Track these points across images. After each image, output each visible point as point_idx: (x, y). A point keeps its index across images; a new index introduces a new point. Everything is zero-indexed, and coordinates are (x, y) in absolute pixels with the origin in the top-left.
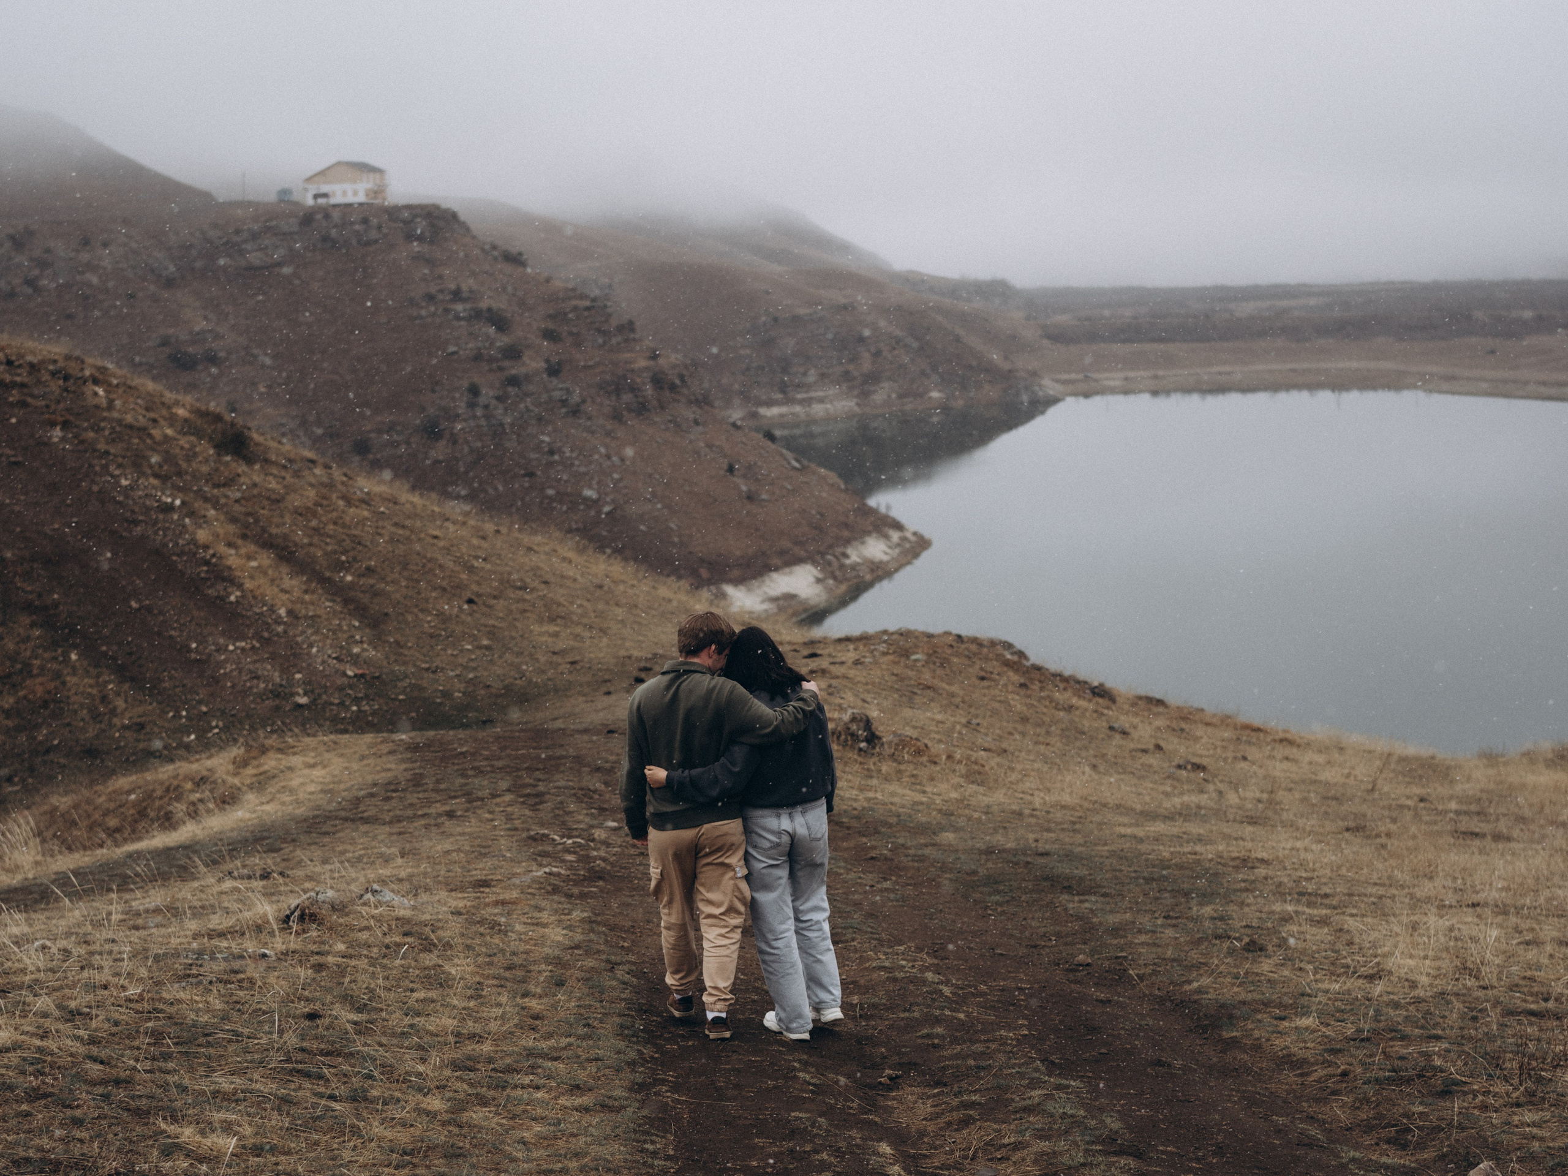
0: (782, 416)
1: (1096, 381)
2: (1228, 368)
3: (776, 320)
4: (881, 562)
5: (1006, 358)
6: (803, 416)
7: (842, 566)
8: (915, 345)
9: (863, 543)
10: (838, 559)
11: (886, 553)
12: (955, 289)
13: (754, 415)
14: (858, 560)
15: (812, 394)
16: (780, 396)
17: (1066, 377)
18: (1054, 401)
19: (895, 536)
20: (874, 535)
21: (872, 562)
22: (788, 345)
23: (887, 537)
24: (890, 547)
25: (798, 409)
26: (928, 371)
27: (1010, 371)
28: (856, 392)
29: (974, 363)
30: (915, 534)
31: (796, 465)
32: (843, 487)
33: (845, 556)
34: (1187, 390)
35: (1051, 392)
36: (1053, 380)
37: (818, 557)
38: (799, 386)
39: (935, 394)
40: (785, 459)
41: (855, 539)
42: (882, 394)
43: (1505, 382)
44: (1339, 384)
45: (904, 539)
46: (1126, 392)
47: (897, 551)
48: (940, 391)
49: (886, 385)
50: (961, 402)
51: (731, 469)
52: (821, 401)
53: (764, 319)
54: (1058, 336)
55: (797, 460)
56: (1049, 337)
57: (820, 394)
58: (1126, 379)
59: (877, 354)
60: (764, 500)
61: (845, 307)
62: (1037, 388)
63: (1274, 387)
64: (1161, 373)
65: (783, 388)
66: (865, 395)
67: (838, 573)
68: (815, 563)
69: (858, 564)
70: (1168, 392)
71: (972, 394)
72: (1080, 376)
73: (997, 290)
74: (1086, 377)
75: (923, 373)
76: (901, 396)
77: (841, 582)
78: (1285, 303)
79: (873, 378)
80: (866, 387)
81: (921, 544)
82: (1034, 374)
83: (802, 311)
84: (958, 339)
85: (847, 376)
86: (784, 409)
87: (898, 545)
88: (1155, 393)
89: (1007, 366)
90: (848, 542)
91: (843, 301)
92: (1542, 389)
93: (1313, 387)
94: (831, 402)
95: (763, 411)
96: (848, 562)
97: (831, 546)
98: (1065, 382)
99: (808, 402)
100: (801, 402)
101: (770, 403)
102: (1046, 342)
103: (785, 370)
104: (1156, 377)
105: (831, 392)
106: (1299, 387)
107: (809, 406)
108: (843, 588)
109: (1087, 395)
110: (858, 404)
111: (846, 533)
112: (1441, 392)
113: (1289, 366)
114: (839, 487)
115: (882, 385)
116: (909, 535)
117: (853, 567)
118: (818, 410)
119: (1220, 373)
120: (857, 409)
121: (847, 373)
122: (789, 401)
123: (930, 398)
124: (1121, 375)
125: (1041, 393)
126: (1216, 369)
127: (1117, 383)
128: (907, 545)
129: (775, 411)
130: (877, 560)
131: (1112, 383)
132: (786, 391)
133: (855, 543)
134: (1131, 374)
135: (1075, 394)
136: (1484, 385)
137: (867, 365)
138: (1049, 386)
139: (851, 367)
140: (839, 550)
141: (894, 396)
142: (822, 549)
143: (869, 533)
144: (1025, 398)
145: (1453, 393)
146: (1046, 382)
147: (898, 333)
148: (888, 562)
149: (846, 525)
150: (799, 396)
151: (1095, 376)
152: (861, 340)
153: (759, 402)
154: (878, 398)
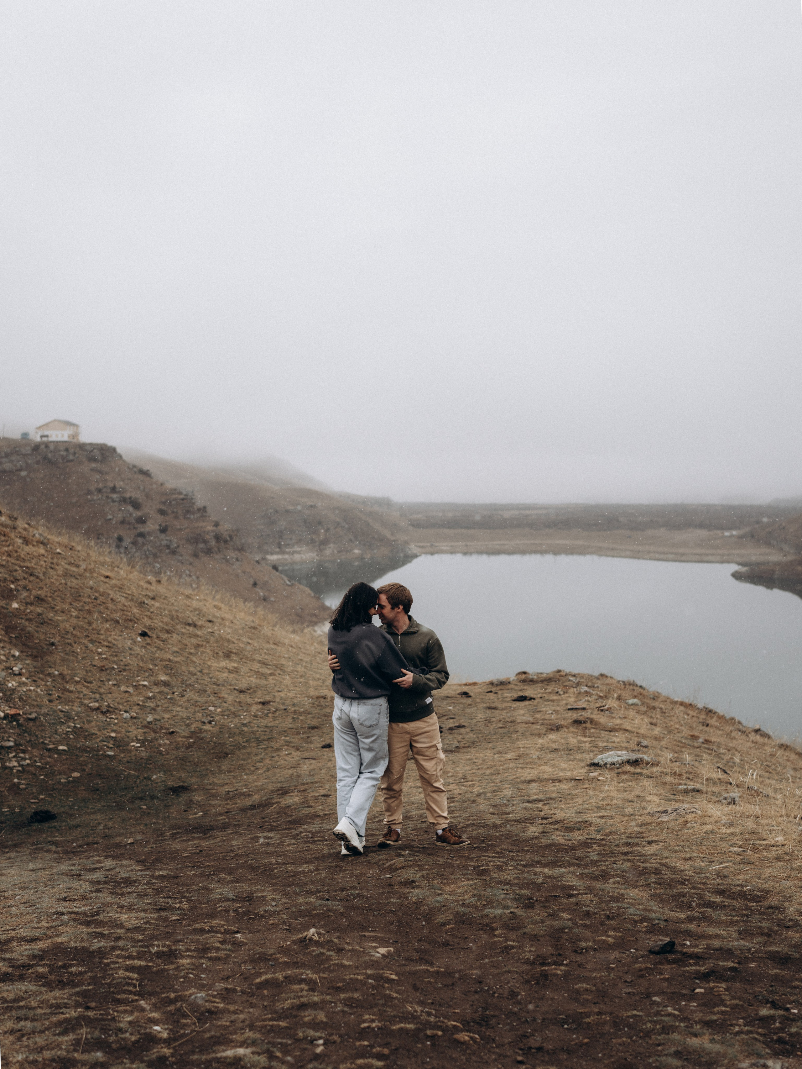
0: (280, 559)
1: (437, 547)
2: (502, 542)
3: (277, 511)
5: (392, 534)
6: (290, 560)
8: (347, 526)
12: (365, 501)
13: (266, 558)
15: (294, 549)
16: (278, 550)
18: (416, 556)
22: (282, 524)
25: (286, 556)
26: (353, 540)
27: (394, 541)
28: (316, 549)
29: (376, 536)
31: (288, 582)
32: (313, 595)
34: (480, 553)
35: (415, 552)
36: (416, 546)
38: (287, 545)
39: (356, 551)
40: (283, 579)
42: (330, 550)
43: (639, 552)
44: (557, 552)
46: (452, 553)
48: (359, 550)
49: (331, 545)
50: (369, 556)
51: (255, 584)
52: (299, 553)
53: (271, 510)
54: (417, 525)
55: (290, 581)
56: (412, 525)
58: (452, 546)
59: (328, 530)
60: (272, 600)
61: (311, 506)
62: (408, 550)
63: (523, 552)
64: (468, 544)
65: (279, 546)
66: (321, 550)
70: (471, 554)
71: (375, 552)
72: (429, 544)
73: (386, 503)
74: (432, 545)
75: (351, 541)
76: (339, 552)
78: (528, 512)
79: (324, 542)
80: (322, 547)
82: (406, 542)
83: (290, 508)
84: (368, 524)
85: (312, 541)
86: (280, 557)
88: (465, 554)
89: (393, 538)
91: (309, 503)
92: (657, 556)
93: (542, 552)
94: (304, 554)
95: (271, 557)
98: (420, 547)
99: (293, 553)
100: (289, 553)
101: (273, 553)
102: (411, 528)
103: (281, 537)
104: (466, 546)
106: (535, 552)
107: (293, 555)
109: (432, 554)
110: (317, 555)
111: (314, 619)
112: (607, 556)
113: (532, 542)
114: (311, 596)
118: (297, 557)
119: (498, 545)
120: (317, 558)
121: (312, 539)
122: (283, 553)
123: (354, 553)
124: (450, 544)
125: (410, 552)
126: (495, 543)
127: (448, 548)
129: (276, 557)
131: (445, 548)
133: (319, 624)
134: (455, 544)
135: (426, 553)
136: (628, 553)
137: (322, 536)
138: (413, 549)
139: (314, 536)
141: (335, 551)
144: (402, 555)
145: (613, 556)
146: (412, 546)
147: (338, 520)
149: (315, 615)
150: (287, 550)
151: (436, 544)
152: (320, 523)
153: (267, 553)
154: (328, 552)
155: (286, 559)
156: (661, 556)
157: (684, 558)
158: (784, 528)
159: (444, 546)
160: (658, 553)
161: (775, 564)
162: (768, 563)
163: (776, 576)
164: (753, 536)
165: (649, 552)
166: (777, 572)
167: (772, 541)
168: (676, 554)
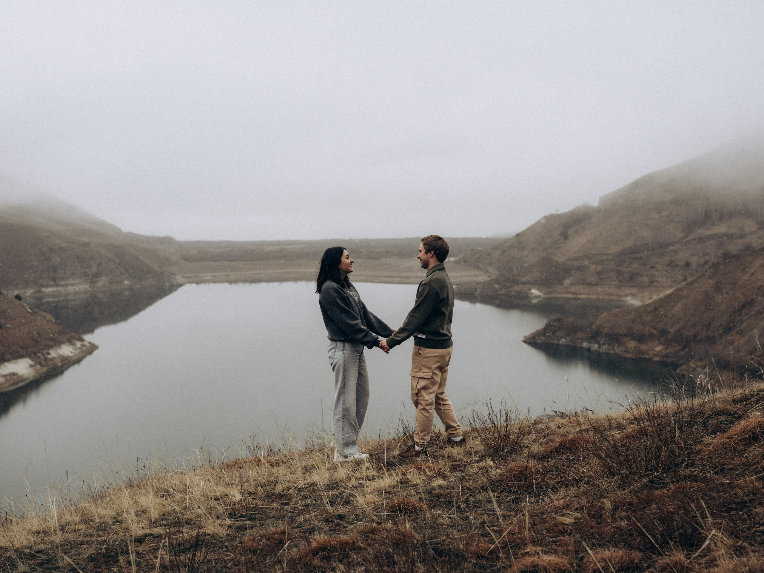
0: (53, 292)
1: (201, 277)
2: (257, 271)
3: (51, 249)
4: (68, 356)
5: (160, 267)
6: (63, 292)
7: (46, 359)
8: (118, 261)
9: (60, 347)
10: (44, 355)
11: (71, 352)
13: (39, 291)
14: (56, 356)
15: (68, 282)
16: (53, 283)
17: (187, 275)
18: (181, 285)
19: (79, 344)
20: (67, 343)
21: (63, 357)
22: (56, 260)
23: (74, 345)
24: (75, 349)
25: (61, 289)
26: (124, 272)
27: (161, 272)
28: (89, 281)
29: (145, 269)
30: (90, 343)
31: (29, 310)
32: (54, 321)
33: (49, 354)
34: (245, 281)
35: (179, 281)
36: (182, 276)
37: (33, 355)
38: (61, 279)
39: (126, 282)
40: (24, 308)
41: (55, 345)
42: (102, 282)
43: (371, 276)
45: (84, 345)
46: (215, 282)
47: (78, 351)
48: (129, 281)
49: (104, 278)
50: (138, 286)
52: (72, 285)
53: (45, 248)
54: (188, 259)
55: (31, 309)
56: (185, 259)
57: (71, 282)
58: (214, 276)
59: (100, 264)
60: (8, 328)
61: (85, 244)
62: (173, 280)
64: (229, 274)
65: (54, 279)
66: (94, 282)
67: (43, 362)
68: (31, 357)
69: (55, 358)
70: (236, 281)
71: (144, 282)
72: (194, 275)
73: (167, 241)
74: (197, 275)
75: (122, 273)
76: (111, 283)
77: (44, 367)
79: (97, 275)
80: (94, 279)
81: (93, 348)
82: (173, 274)
83: (63, 245)
84: (138, 259)
85: (85, 274)
86: (54, 289)
87: (80, 348)
89: (160, 270)
90: (51, 347)
91: (84, 241)
92: (386, 279)
93: (296, 279)
94: (77, 286)
95: (44, 290)
96: (49, 357)
97: (41, 349)
98: (187, 277)
99: (66, 285)
100: (63, 286)
101: (47, 286)
102: (182, 261)
103: (55, 271)
104: (227, 275)
105: (77, 281)
106: (290, 280)
107: (67, 287)
108: (45, 369)
109: (197, 283)
110: (90, 287)
111: (51, 343)
113: (284, 271)
114: (52, 321)
115: (102, 278)
116: (86, 344)
117: (52, 359)
118: (71, 289)
119: (255, 274)
120: (90, 289)
121: (85, 272)
122: (57, 285)
123: (124, 284)
124: (212, 274)
125: (174, 282)
126: (253, 272)
127: (210, 278)
128: (84, 348)
129: (50, 290)
130: (66, 356)
131: (208, 278)
132: (55, 280)
133: (55, 348)
134: (216, 274)
135: (191, 283)
136: (363, 278)
137: (94, 270)
138: (179, 279)
139: (87, 271)
140: (44, 352)
141: (107, 283)
142: (36, 351)
143: (63, 343)
144: (167, 284)
146: (178, 277)
147: (110, 255)
148: (73, 356)
149: (52, 339)
150: (62, 283)
151: (201, 275)
152: (92, 258)
153: (42, 286)
154: (100, 284)
155: (60, 292)
156: (390, 280)
157: (408, 280)
158: (489, 254)
159: (208, 276)
160: (387, 277)
161: (477, 283)
162: (472, 282)
163: (477, 293)
164: (465, 261)
165: (380, 276)
166: (479, 290)
167: (480, 265)
168: (401, 277)
